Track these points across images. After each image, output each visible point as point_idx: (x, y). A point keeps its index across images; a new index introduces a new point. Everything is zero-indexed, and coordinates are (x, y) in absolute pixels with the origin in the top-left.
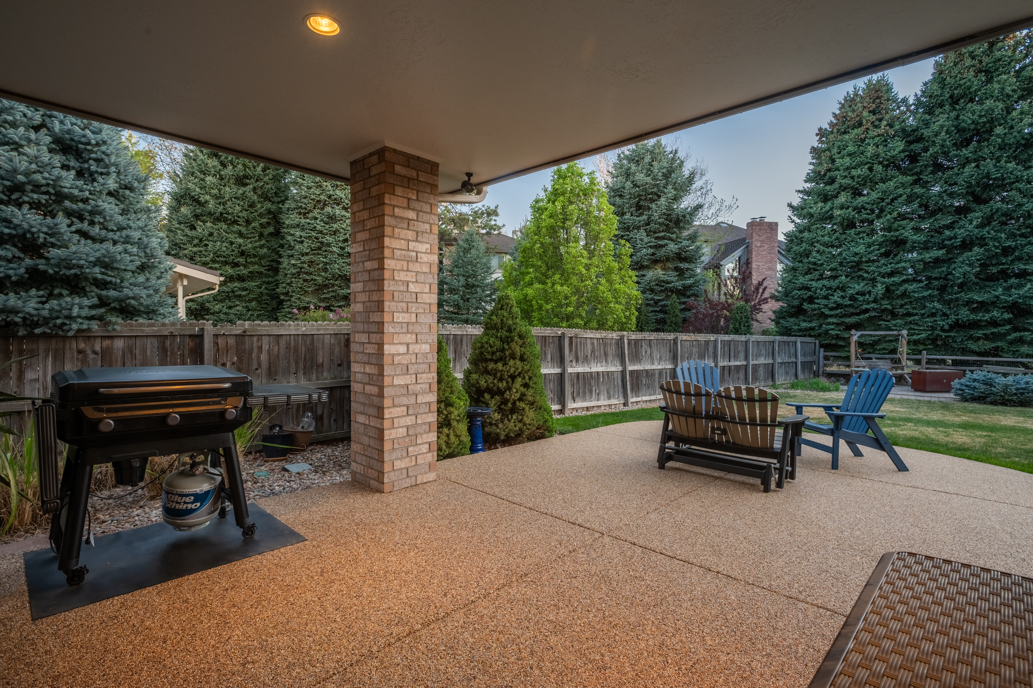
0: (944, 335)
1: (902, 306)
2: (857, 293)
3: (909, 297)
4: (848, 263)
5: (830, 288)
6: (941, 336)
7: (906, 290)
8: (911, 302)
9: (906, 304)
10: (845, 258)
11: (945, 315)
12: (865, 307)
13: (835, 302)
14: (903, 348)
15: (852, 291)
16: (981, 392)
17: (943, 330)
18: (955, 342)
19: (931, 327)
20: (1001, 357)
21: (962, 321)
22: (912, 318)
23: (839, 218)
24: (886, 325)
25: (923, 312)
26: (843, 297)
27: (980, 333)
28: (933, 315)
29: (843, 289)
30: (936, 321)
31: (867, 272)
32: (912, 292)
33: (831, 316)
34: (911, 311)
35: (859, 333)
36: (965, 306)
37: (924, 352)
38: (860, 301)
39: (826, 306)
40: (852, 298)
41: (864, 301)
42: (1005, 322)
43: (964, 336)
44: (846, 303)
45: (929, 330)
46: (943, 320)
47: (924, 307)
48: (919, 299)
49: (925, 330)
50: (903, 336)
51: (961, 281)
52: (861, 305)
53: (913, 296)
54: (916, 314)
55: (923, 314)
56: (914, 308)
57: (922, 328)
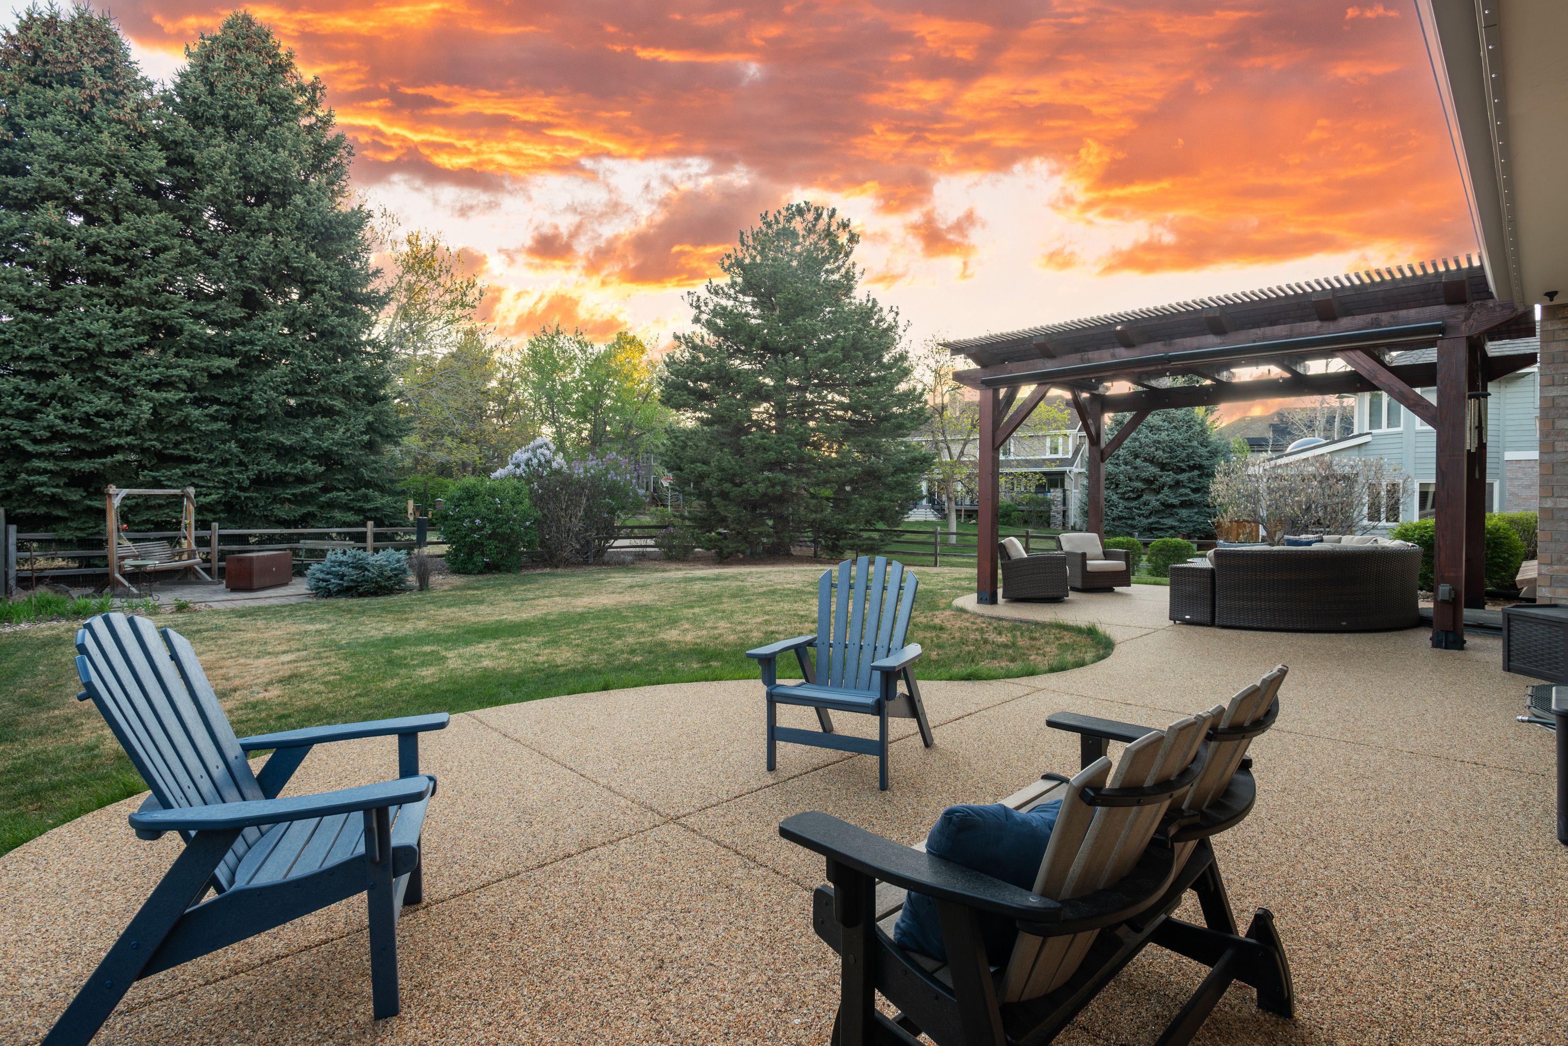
0: (242, 495)
1: (177, 445)
2: (97, 414)
3: (189, 429)
4: (70, 349)
5: (31, 397)
6: (239, 498)
7: (186, 417)
8: (191, 439)
9: (184, 441)
10: (64, 339)
11: (241, 463)
12: (114, 441)
13: (50, 427)
14: (189, 517)
15: (87, 408)
16: (352, 580)
17: (241, 488)
18: (256, 506)
19: (224, 482)
20: (312, 527)
21: (267, 475)
22: (194, 467)
23: (46, 253)
24: (154, 478)
25: (211, 456)
26: (64, 418)
27: (288, 493)
28: (225, 463)
29: (66, 401)
30: (231, 473)
31: (115, 376)
32: (197, 421)
33: (39, 456)
34: (192, 453)
35: (125, 492)
36: (267, 450)
37: (215, 525)
38: (104, 429)
39: (25, 433)
40: (87, 421)
41: (112, 429)
42: (318, 477)
43: (268, 498)
44: (73, 431)
45: (222, 488)
46: (240, 472)
47: (211, 449)
48: (205, 434)
49: (215, 487)
50: (189, 498)
51: (262, 412)
52: (104, 437)
53: (198, 429)
54: (202, 460)
55: (211, 461)
56: (196, 450)
57: (211, 484)
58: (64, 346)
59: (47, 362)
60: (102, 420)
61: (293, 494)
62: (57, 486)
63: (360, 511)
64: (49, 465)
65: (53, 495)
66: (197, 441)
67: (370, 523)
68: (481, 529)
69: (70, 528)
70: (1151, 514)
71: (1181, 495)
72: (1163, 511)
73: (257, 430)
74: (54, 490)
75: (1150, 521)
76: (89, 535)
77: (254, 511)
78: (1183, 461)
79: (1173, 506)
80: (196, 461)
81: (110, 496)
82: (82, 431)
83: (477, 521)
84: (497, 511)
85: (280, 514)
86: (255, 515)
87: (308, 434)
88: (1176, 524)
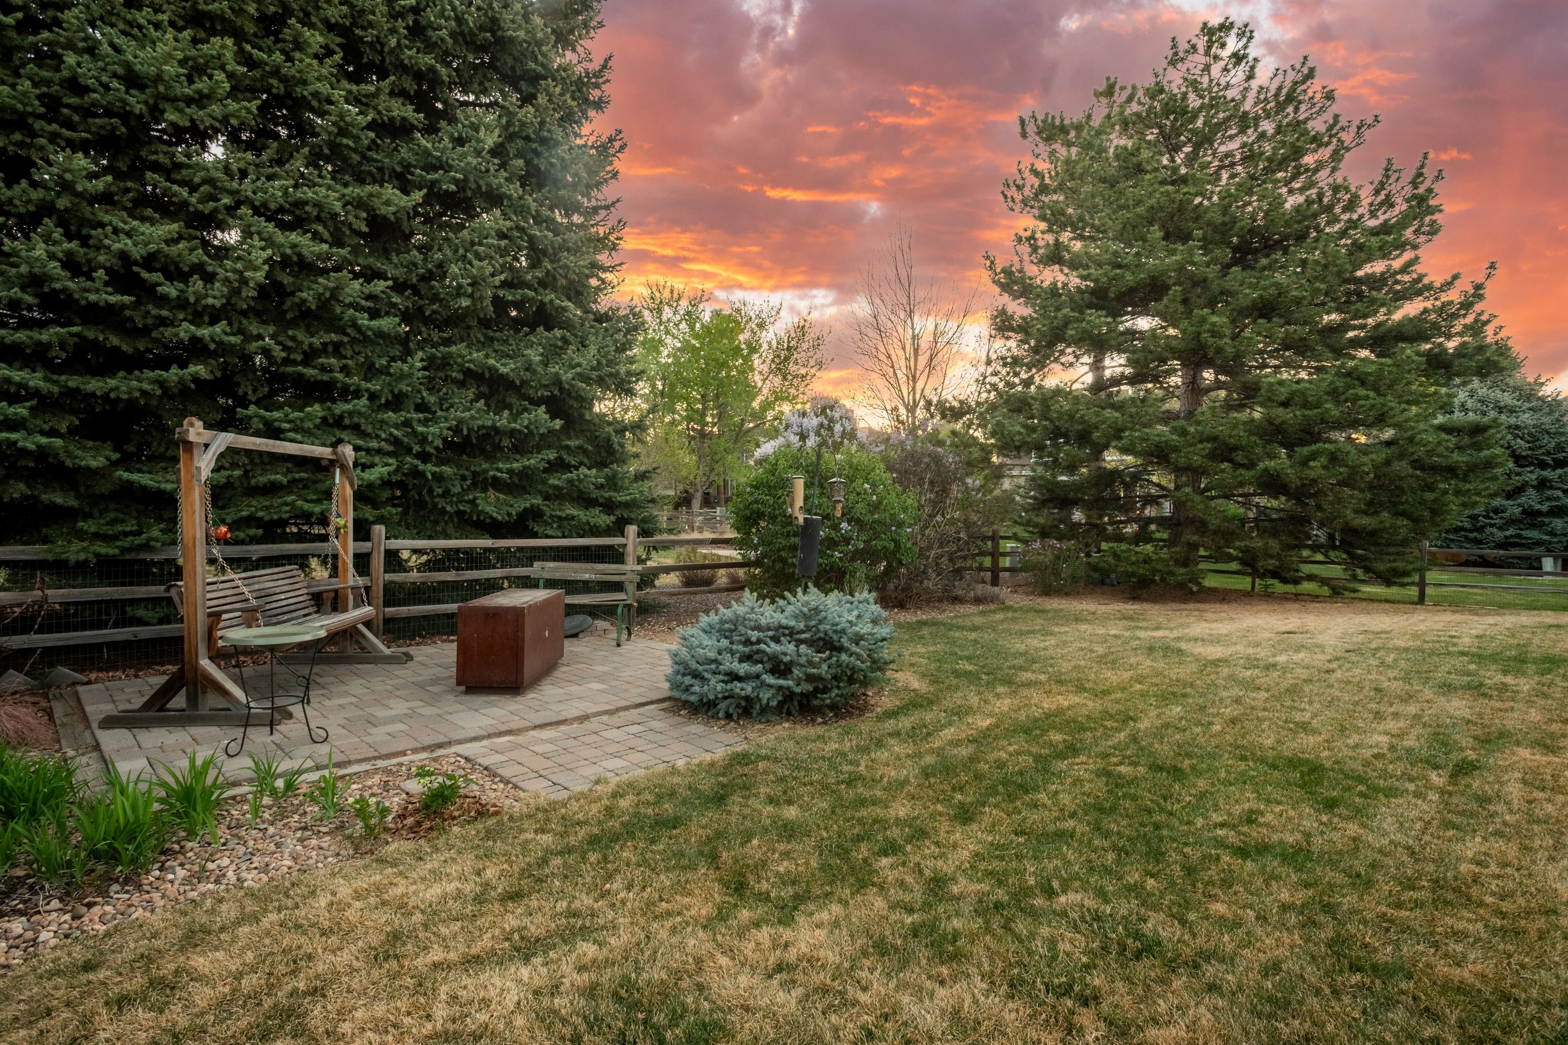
0: (429, 469)
1: (310, 356)
2: (150, 261)
3: (334, 324)
4: (87, 112)
6: (421, 474)
7: (335, 293)
8: (337, 348)
9: (325, 347)
12: (185, 330)
14: (344, 512)
15: (124, 244)
17: (424, 457)
18: (446, 493)
19: (396, 441)
20: (535, 535)
21: (470, 430)
22: (342, 406)
25: (375, 386)
26: (70, 264)
27: (499, 469)
28: (396, 402)
30: (407, 423)
32: (350, 305)
35: (225, 440)
37: (381, 530)
38: (164, 300)
40: (124, 275)
42: (547, 440)
43: (463, 478)
44: (92, 297)
45: (389, 454)
46: (425, 422)
47: (370, 371)
48: (364, 338)
49: (379, 451)
50: (344, 468)
51: (465, 302)
52: (163, 322)
53: (354, 325)
54: (357, 394)
55: (373, 397)
56: (344, 369)
57: (374, 444)
58: (74, 101)
59: (33, 134)
60: (157, 277)
61: (510, 472)
62: (53, 433)
63: (609, 507)
64: (36, 380)
65: (42, 454)
66: (349, 353)
67: (632, 530)
68: (847, 540)
69: (81, 535)
70: (1506, 524)
71: (1548, 499)
72: (1520, 521)
73: (447, 342)
74: (44, 440)
75: (1508, 533)
76: (124, 550)
77: (441, 503)
78: (1548, 453)
79: (1539, 513)
80: (346, 393)
81: (189, 446)
82: (113, 299)
83: (844, 525)
84: (875, 507)
85: (488, 509)
86: (443, 511)
87: (534, 355)
88: (1547, 538)
